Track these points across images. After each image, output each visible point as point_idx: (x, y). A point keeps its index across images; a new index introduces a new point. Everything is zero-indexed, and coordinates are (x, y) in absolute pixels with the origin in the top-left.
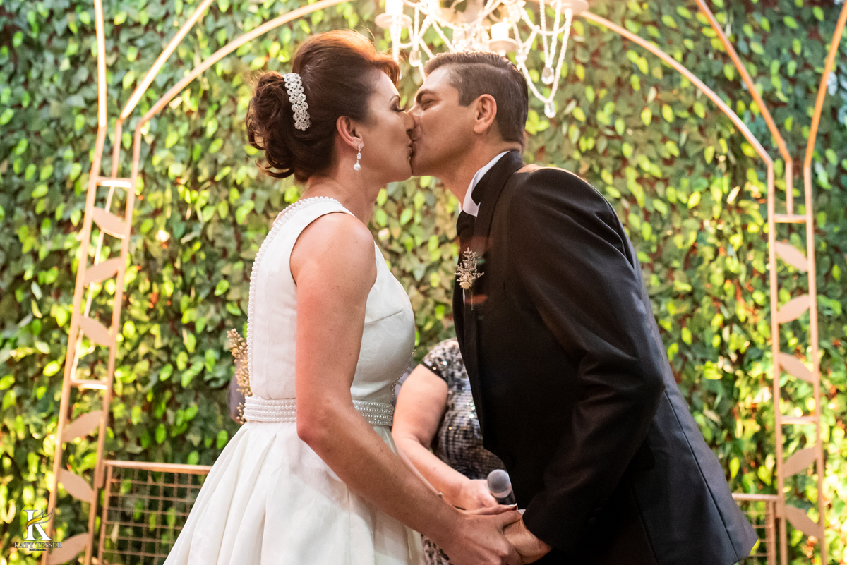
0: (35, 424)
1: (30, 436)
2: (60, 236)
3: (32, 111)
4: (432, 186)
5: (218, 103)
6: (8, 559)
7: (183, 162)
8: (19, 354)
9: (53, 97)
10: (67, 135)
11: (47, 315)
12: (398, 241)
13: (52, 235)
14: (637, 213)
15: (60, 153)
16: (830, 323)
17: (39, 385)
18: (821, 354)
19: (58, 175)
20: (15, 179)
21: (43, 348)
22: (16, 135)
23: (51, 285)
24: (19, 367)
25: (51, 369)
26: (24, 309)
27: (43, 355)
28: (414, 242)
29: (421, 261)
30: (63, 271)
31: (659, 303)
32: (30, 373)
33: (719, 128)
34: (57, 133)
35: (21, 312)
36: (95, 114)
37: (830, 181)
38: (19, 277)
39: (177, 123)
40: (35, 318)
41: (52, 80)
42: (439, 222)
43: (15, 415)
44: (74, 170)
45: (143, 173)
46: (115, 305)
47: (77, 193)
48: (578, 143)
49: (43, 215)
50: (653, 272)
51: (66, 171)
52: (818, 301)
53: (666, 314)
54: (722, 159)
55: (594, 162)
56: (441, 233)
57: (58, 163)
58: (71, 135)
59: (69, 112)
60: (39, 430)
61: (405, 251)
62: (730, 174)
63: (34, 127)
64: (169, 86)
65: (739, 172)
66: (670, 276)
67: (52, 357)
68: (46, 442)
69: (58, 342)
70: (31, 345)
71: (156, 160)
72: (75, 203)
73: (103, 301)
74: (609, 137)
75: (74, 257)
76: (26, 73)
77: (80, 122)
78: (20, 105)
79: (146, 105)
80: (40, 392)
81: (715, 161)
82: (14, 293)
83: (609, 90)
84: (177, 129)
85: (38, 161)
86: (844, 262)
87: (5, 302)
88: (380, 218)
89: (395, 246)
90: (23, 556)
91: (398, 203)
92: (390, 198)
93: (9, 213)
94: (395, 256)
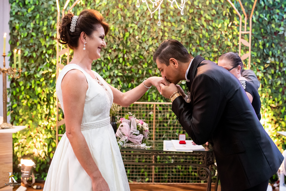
0: (51, 90)
1: (50, 93)
2: (51, 41)
3: (39, 6)
4: (150, 24)
5: (90, 2)
6: (48, 122)
8: (45, 72)
9: (45, 2)
10: (50, 13)
11: (50, 62)
12: (141, 39)
13: (49, 41)
14: (204, 30)
15: (49, 18)
16: (253, 58)
18: (250, 66)
19: (49, 24)
20: (37, 25)
21: (50, 70)
22: (36, 13)
23: (51, 54)
24: (45, 75)
25: (53, 76)
26: (44, 60)
27: (51, 72)
28: (145, 39)
29: (147, 44)
30: (53, 50)
31: (209, 54)
32: (48, 77)
33: (227, 5)
34: (47, 12)
36: (56, 6)
37: (256, 20)
38: (42, 52)
39: (80, 8)
40: (47, 63)
42: (151, 34)
43: (46, 88)
44: (53, 22)
46: (68, 58)
47: (55, 29)
48: (189, 11)
49: (46, 35)
50: (208, 46)
51: (51, 23)
52: (251, 53)
53: (211, 57)
54: (228, 14)
55: (193, 16)
56: (152, 37)
57: (48, 21)
58: (51, 13)
59: (49, 6)
60: (52, 91)
61: (143, 42)
62: (229, 18)
63: (41, 11)
65: (232, 18)
66: (213, 47)
67: (53, 72)
68: (54, 94)
69: (54, 68)
70: (48, 70)
72: (54, 32)
73: (65, 58)
74: (197, 9)
75: (56, 46)
77: (53, 9)
78: (36, 4)
79: (71, 3)
80: (51, 81)
81: (226, 15)
82: (41, 56)
84: (80, 10)
85: (43, 20)
86: (258, 42)
87: (39, 59)
88: (136, 33)
89: (140, 41)
90: (52, 121)
91: (140, 29)
92: (138, 27)
93: (37, 35)
94: (140, 43)
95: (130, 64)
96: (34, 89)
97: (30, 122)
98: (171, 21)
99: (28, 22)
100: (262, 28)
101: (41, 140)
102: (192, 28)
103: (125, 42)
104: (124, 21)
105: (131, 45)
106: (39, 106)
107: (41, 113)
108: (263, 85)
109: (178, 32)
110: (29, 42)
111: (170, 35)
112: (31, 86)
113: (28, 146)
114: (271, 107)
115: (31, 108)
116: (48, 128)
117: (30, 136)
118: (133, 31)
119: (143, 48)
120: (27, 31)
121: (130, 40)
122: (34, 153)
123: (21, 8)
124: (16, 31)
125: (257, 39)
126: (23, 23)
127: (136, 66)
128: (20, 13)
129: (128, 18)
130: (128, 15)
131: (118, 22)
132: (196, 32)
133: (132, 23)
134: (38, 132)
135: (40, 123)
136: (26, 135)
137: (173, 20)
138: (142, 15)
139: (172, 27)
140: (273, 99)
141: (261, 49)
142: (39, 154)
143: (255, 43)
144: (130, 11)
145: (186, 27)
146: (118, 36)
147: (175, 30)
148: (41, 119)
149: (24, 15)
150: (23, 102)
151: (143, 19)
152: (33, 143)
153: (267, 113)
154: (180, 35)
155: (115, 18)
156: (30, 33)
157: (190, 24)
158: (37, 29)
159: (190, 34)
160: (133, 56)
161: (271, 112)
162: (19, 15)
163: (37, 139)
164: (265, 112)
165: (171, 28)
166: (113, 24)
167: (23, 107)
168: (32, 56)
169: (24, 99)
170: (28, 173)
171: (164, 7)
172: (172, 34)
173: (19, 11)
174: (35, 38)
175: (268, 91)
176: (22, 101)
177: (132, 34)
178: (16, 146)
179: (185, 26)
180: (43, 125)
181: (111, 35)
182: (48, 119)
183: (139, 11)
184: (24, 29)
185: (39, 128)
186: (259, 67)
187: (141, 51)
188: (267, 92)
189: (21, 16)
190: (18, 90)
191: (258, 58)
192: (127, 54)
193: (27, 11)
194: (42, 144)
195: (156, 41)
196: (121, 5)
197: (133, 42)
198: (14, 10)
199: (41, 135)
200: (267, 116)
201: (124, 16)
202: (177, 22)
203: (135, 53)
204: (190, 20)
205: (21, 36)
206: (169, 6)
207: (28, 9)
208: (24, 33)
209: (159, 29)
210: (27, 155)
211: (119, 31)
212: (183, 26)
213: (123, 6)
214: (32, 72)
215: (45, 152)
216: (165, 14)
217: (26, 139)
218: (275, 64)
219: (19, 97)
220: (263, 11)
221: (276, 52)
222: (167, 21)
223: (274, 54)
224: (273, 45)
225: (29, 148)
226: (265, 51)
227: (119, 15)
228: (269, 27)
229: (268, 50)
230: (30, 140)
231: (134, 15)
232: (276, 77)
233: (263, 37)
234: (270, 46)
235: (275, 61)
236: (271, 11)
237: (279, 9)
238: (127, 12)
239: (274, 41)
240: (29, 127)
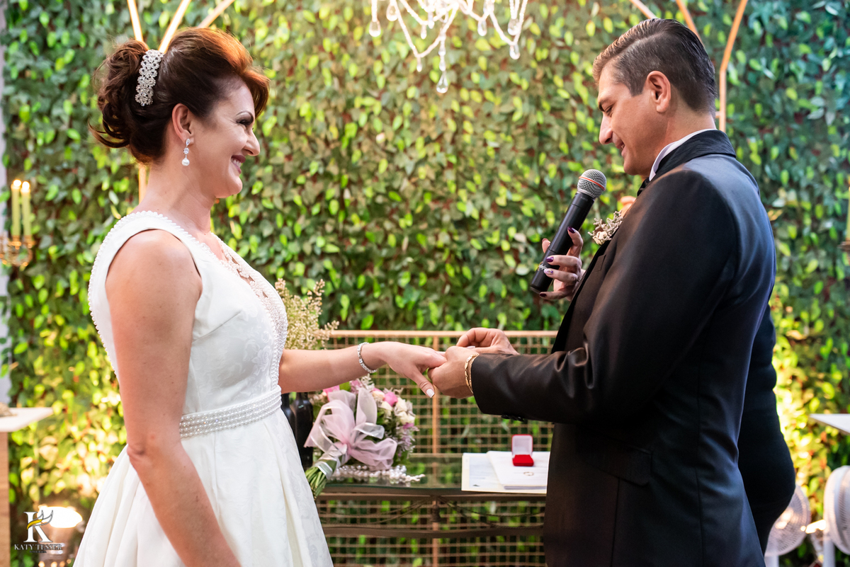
3: (89, 50)
4: (417, 97)
12: (392, 142)
14: (582, 110)
20: (85, 109)
22: (79, 72)
23: (125, 193)
26: (106, 212)
28: (405, 143)
29: (411, 158)
30: (133, 181)
37: (739, 78)
38: (99, 187)
41: (101, 23)
42: (423, 126)
48: (534, 54)
50: (596, 157)
55: (548, 70)
56: (425, 135)
61: (398, 151)
63: (93, 64)
64: (197, 23)
66: (609, 161)
74: (560, 48)
76: (79, 18)
78: (78, 46)
82: (97, 200)
83: (560, 7)
86: (746, 145)
87: (91, 208)
88: (378, 124)
89: (390, 148)
91: (390, 113)
92: (384, 108)
93: (84, 135)
94: (391, 156)
95: (362, 218)
96: (76, 297)
97: (68, 395)
98: (480, 86)
99: (55, 100)
100: (758, 102)
101: (100, 448)
102: (546, 105)
103: (344, 153)
104: (341, 91)
105: (364, 162)
106: (92, 348)
107: (100, 370)
109: (503, 118)
110: (61, 159)
111: (480, 130)
112: (67, 290)
113: (62, 467)
114: (790, 340)
115: (70, 353)
117: (69, 437)
118: (369, 120)
119: (398, 169)
120: (53, 127)
121: (360, 145)
122: (80, 488)
123: (35, 58)
124: (22, 127)
125: (742, 135)
126: (42, 104)
127: (380, 225)
128: (32, 74)
129: (353, 82)
130: (354, 70)
131: (323, 94)
132: (559, 118)
133: (365, 94)
134: (92, 426)
135: (97, 397)
136: (56, 434)
137: (488, 83)
138: (394, 70)
139: (486, 103)
140: (796, 315)
141: (756, 165)
145: (527, 104)
146: (323, 136)
147: (495, 113)
148: (101, 385)
149: (43, 80)
150: (46, 337)
151: (398, 83)
152: (77, 457)
154: (509, 127)
155: (315, 81)
156: (64, 133)
157: (540, 92)
158: (82, 119)
159: (538, 124)
160: (369, 192)
161: (789, 356)
162: (30, 79)
163: (87, 445)
165: (482, 108)
166: (309, 99)
167: (46, 351)
168: (69, 198)
169: (50, 327)
171: (458, 44)
172: (484, 126)
173: (28, 67)
174: (76, 146)
175: (779, 291)
176: (43, 334)
177: (366, 129)
178: (28, 467)
179: (523, 101)
180: (106, 403)
181: (304, 134)
183: (386, 58)
184: (46, 120)
185: (94, 412)
187: (393, 179)
188: (775, 293)
189: (36, 81)
190: (29, 300)
192: (353, 188)
193: (53, 68)
194: (103, 459)
195: (436, 147)
196: (332, 44)
197: (368, 152)
198: (14, 64)
199: (100, 434)
200: (779, 365)
201: (341, 75)
202: (498, 90)
203: (376, 184)
204: (538, 81)
205: (35, 141)
207: (54, 61)
208: (45, 133)
209: (446, 111)
210: (62, 492)
211: (326, 119)
212: (517, 101)
213: (336, 45)
214: (70, 247)
216: (464, 65)
217: (55, 445)
218: (799, 210)
219: (32, 322)
220: (759, 50)
221: (801, 173)
222: (470, 86)
223: (796, 179)
224: (793, 152)
225: (67, 474)
226: (768, 169)
227: (326, 73)
228: (777, 99)
229: (776, 167)
230: (68, 449)
231: (369, 71)
232: (804, 248)
233: (761, 128)
234: (783, 157)
235: (799, 199)
236: (785, 50)
237: (807, 43)
238: (348, 63)
239: (795, 141)
240: (64, 410)
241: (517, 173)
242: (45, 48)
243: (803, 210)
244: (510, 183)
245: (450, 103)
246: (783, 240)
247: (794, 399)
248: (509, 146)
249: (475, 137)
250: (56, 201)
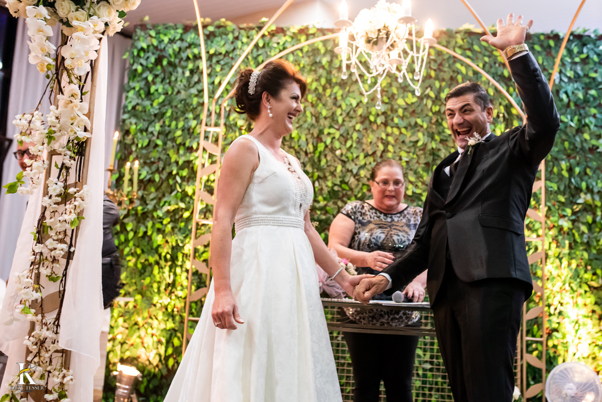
0: (180, 240)
1: (178, 245)
2: (188, 154)
3: (173, 96)
4: (361, 129)
7: (243, 119)
8: (172, 208)
9: (182, 89)
10: (189, 107)
11: (184, 191)
12: (345, 155)
13: (185, 154)
15: (187, 115)
16: (551, 194)
17: (181, 222)
18: (546, 209)
19: (186, 126)
20: (167, 128)
21: (182, 205)
22: (166, 107)
23: (185, 177)
24: (172, 214)
25: (186, 215)
26: (173, 187)
27: (182, 209)
28: (353, 156)
29: (356, 165)
30: (190, 170)
32: (177, 217)
33: (500, 100)
34: (185, 106)
35: (172, 189)
36: (202, 97)
38: (170, 173)
40: (178, 192)
41: (181, 81)
42: (364, 146)
43: (171, 236)
44: (193, 123)
45: (225, 124)
47: (195, 134)
48: (431, 108)
49: (180, 144)
51: (190, 124)
52: (545, 184)
54: (501, 115)
55: (439, 117)
56: (365, 151)
57: (186, 120)
58: (191, 107)
59: (190, 96)
60: (182, 242)
61: (348, 160)
62: (505, 123)
63: (174, 104)
65: (509, 121)
67: (187, 209)
68: (185, 247)
69: (189, 202)
70: (177, 204)
71: (231, 118)
72: (194, 138)
73: (209, 184)
75: (195, 164)
76: (169, 78)
77: (195, 101)
78: (167, 94)
79: (226, 93)
80: (182, 225)
81: (498, 116)
82: (168, 180)
83: (447, 83)
85: (177, 119)
86: (559, 165)
87: (165, 185)
88: (337, 144)
89: (344, 158)
90: (178, 297)
91: (345, 137)
92: (341, 135)
93: (165, 144)
94: (344, 162)
95: (325, 199)
96: (150, 238)
97: (138, 297)
98: (399, 125)
99: (151, 123)
100: (566, 141)
101: (154, 332)
102: (437, 137)
103: (316, 160)
104: (316, 125)
105: (328, 166)
106: (156, 269)
107: (159, 282)
108: (573, 244)
109: (411, 144)
110: (150, 156)
111: (397, 150)
112: (145, 233)
113: (130, 343)
114: (590, 287)
115: (142, 271)
116: (170, 310)
117: (136, 324)
118: (332, 142)
119: (348, 171)
120: (148, 138)
121: (326, 156)
122: (139, 357)
123: (142, 99)
124: (130, 137)
125: (556, 159)
126: (143, 125)
127: (335, 203)
128: (139, 108)
129: (324, 119)
130: (324, 113)
131: (306, 126)
132: (445, 146)
133: (331, 127)
134: (151, 317)
135: (156, 299)
136: (128, 321)
137: (402, 124)
138: (348, 114)
139: (401, 135)
140: (594, 271)
141: (565, 177)
142: (148, 360)
143: (554, 166)
144: (327, 108)
145: (426, 137)
146: (304, 149)
147: (407, 141)
148: (159, 292)
149: (145, 111)
150: (129, 261)
151: (350, 121)
152: (140, 337)
153: (582, 297)
154: (415, 149)
155: (301, 118)
156: (154, 141)
157: (434, 131)
158: (165, 134)
159: (433, 148)
160: (330, 184)
161: (589, 297)
162: (138, 110)
163: (146, 330)
164: (577, 296)
165: (400, 138)
166: (297, 128)
167: (129, 269)
168: (152, 179)
169: (132, 254)
170: (127, 389)
171: (387, 101)
172: (400, 148)
173: (138, 104)
174: (160, 149)
175: (582, 255)
176: (128, 258)
177: (330, 147)
178: (109, 341)
179: (424, 135)
180: (161, 304)
181: (293, 148)
182: (171, 293)
183: (344, 107)
184: (144, 134)
185: (153, 308)
186: (563, 210)
187: (344, 176)
188: (579, 257)
189: (142, 111)
190: (122, 238)
191: (561, 194)
192: (320, 180)
193: (152, 105)
194: (155, 339)
195: (371, 159)
196: (313, 97)
197: (331, 160)
198: (130, 102)
199: (155, 323)
200: (583, 303)
201: (317, 115)
202: (409, 128)
203: (334, 179)
204: (433, 124)
205: (137, 145)
206: (397, 100)
207: (153, 101)
208: (143, 141)
209: (378, 138)
210: (127, 358)
211: (307, 140)
212: (420, 135)
213: (315, 99)
214: (150, 207)
215: (160, 355)
216: (389, 113)
217: (127, 328)
218: (593, 206)
219: (123, 250)
220: (566, 110)
221: (594, 184)
222: (392, 125)
223: (591, 187)
224: (588, 171)
225: (132, 347)
226: (573, 180)
227: (308, 114)
228: (578, 139)
229: (578, 179)
230: (135, 332)
231: (334, 114)
232: (597, 230)
233: (569, 156)
234: (582, 173)
235: (593, 199)
236: (582, 111)
237: (595, 107)
238: (321, 109)
239: (590, 164)
240: (135, 307)
241: (419, 177)
242: (148, 94)
243: (596, 206)
244: (415, 182)
245: (381, 134)
246: (583, 224)
247: (594, 325)
248: (415, 161)
249: (394, 154)
250: (145, 180)
